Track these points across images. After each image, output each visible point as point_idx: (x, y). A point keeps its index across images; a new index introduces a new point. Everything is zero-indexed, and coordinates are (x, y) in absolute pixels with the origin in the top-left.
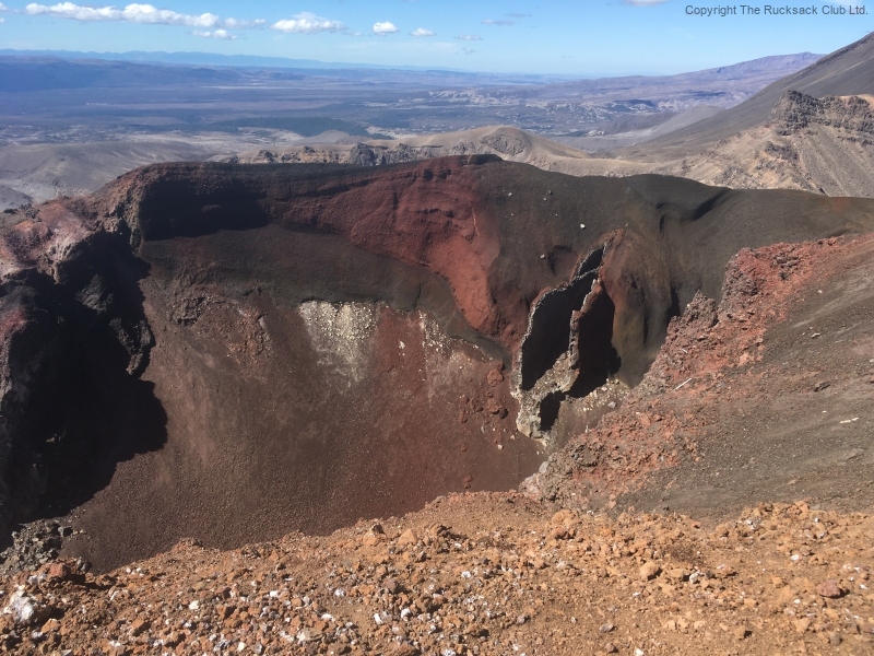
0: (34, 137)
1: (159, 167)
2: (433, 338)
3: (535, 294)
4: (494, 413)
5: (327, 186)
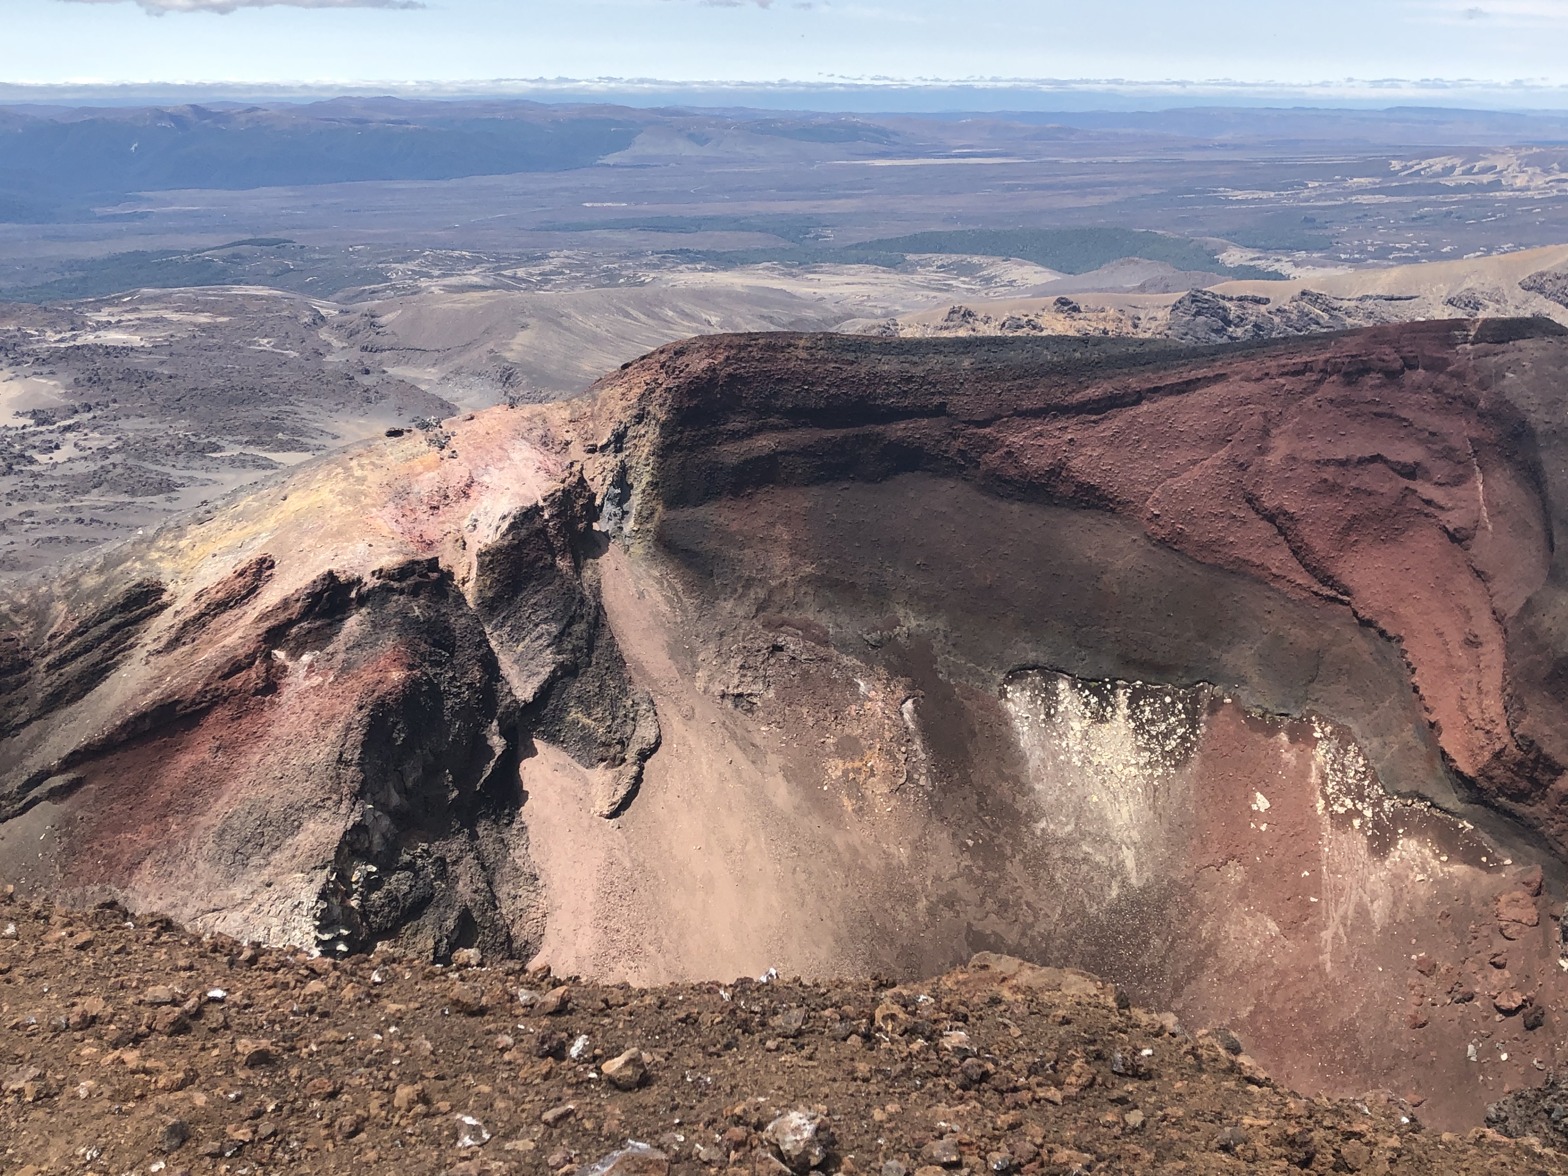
0: (473, 277)
1: (712, 343)
2: (1346, 790)
4: (1509, 1013)
5: (1093, 392)
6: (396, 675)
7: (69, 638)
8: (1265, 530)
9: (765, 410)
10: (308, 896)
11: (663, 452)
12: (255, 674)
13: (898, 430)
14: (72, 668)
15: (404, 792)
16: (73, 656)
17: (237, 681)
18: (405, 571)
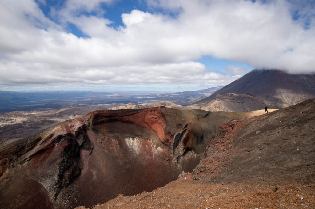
1: (97, 111)
2: (153, 144)
3: (174, 134)
4: (167, 160)
5: (131, 113)
6: (67, 144)
7: (30, 144)
8: (145, 124)
9: (102, 117)
10: (58, 167)
11: (93, 121)
12: (51, 146)
13: (114, 118)
14: (30, 147)
15: (68, 155)
16: (30, 146)
17: (50, 146)
18: (67, 134)
